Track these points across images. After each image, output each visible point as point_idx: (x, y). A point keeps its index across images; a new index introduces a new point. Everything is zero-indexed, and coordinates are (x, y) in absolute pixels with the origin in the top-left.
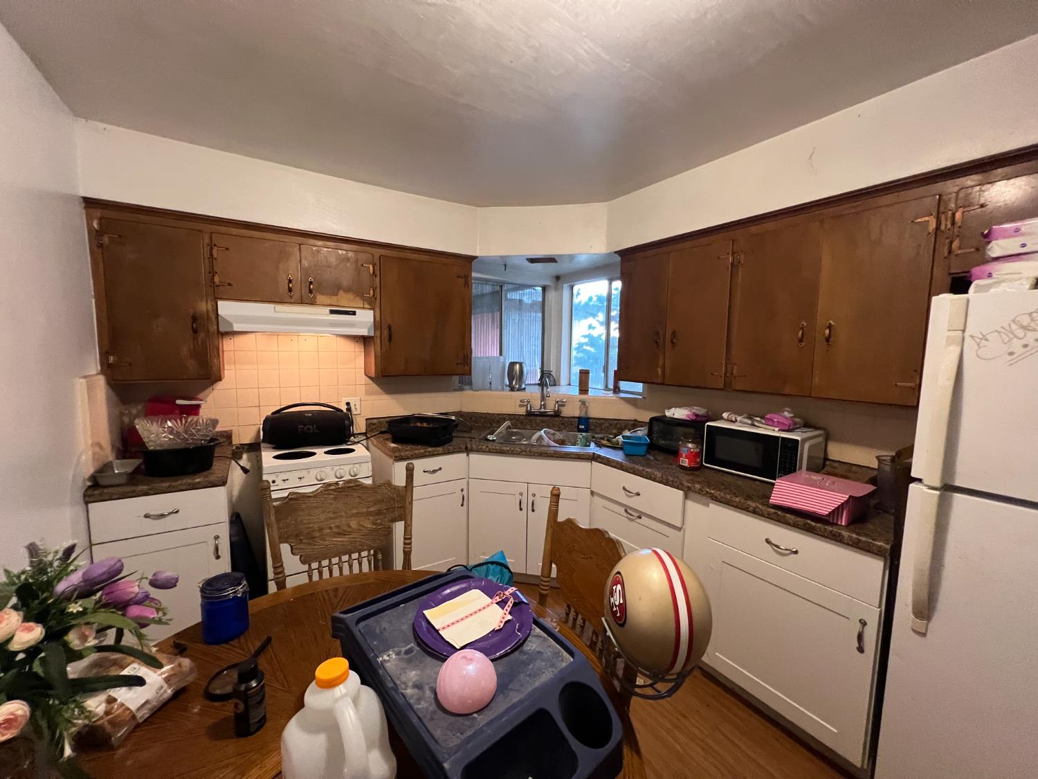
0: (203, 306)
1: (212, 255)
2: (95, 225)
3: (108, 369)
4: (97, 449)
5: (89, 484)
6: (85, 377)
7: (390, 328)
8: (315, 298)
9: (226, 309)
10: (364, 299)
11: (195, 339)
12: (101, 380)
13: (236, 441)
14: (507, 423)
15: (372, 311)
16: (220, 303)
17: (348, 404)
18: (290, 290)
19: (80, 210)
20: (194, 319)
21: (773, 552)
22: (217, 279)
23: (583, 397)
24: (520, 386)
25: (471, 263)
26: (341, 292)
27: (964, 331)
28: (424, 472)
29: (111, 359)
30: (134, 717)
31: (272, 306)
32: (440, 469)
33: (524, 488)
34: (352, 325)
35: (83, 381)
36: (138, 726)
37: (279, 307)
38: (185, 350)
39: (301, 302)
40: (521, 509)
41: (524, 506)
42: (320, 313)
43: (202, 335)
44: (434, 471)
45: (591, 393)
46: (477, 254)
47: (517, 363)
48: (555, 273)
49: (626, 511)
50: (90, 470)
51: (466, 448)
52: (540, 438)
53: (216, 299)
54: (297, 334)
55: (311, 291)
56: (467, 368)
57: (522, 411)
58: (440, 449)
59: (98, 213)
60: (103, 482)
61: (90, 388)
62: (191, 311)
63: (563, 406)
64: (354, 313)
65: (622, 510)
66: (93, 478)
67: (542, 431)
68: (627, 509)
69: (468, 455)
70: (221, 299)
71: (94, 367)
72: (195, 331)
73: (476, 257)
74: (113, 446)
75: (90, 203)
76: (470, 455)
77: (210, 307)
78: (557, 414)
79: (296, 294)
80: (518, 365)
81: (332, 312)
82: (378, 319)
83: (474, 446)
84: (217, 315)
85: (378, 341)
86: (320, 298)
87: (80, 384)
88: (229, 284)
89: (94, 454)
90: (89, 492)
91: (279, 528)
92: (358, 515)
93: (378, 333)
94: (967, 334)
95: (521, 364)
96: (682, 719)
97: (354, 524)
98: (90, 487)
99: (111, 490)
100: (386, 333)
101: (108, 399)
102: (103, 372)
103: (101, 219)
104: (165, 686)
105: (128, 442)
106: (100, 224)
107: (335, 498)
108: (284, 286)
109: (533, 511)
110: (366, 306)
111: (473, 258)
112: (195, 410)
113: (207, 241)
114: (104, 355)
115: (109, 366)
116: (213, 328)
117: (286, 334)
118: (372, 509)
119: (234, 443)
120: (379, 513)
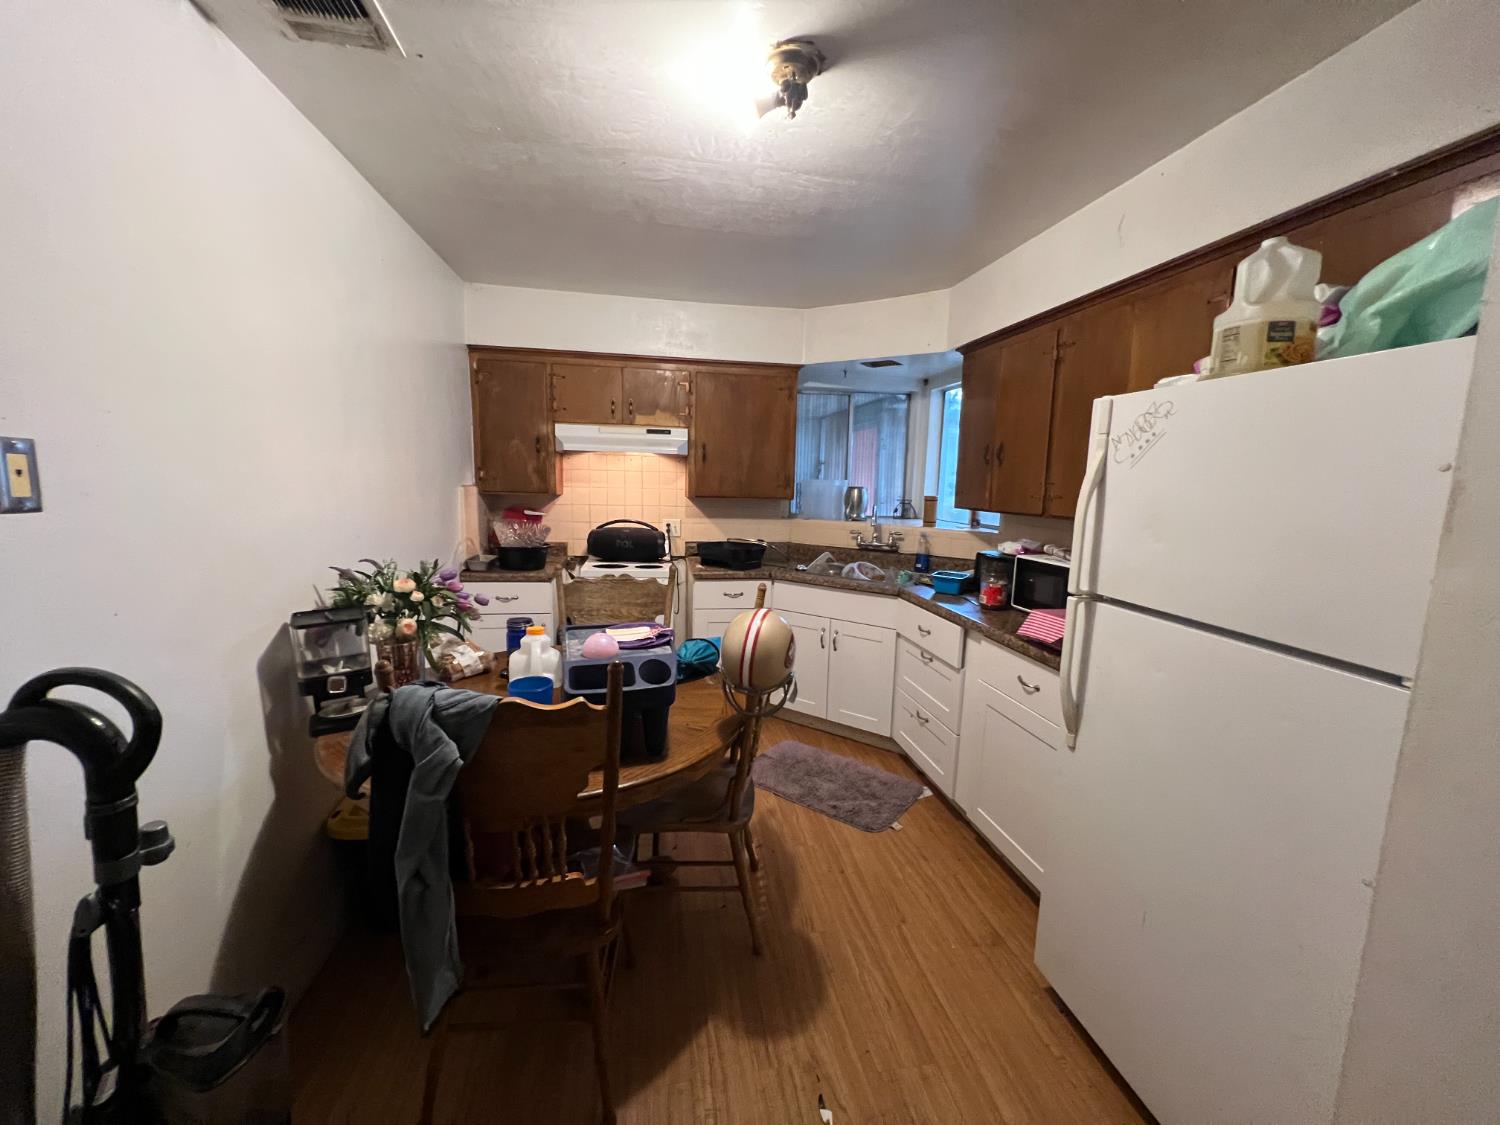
0: (544, 429)
1: (552, 384)
2: (475, 366)
3: (479, 481)
4: (470, 543)
5: (464, 568)
6: (464, 486)
7: (704, 447)
8: (634, 418)
9: (563, 431)
10: (679, 418)
11: (538, 458)
12: (475, 490)
13: (571, 553)
14: (826, 555)
15: (686, 430)
16: (557, 425)
17: (668, 525)
18: (613, 412)
19: (465, 355)
20: (538, 440)
21: (1023, 691)
22: (555, 404)
23: (928, 530)
24: (858, 515)
25: (796, 372)
26: (658, 412)
27: (1108, 434)
28: (725, 595)
29: (482, 473)
30: (462, 671)
31: (596, 427)
32: (742, 594)
33: (826, 623)
34: (668, 444)
35: (462, 489)
36: (464, 678)
37: (604, 428)
38: (530, 468)
39: (623, 422)
40: (823, 647)
41: (827, 642)
42: (637, 433)
43: (543, 454)
44: (736, 596)
45: (939, 525)
46: (803, 362)
47: (855, 488)
48: (922, 376)
49: (922, 655)
50: (464, 557)
51: (770, 575)
52: (853, 570)
53: (554, 422)
54: (622, 453)
55: (631, 413)
56: (788, 491)
57: (853, 545)
58: (741, 573)
59: (477, 356)
60: (472, 567)
61: (467, 496)
62: (536, 433)
63: (902, 539)
64: (669, 432)
65: (918, 652)
66: (466, 563)
67: (857, 564)
68: (923, 652)
69: (773, 584)
70: (558, 422)
71: (470, 479)
72: (538, 451)
73: (802, 366)
74: (481, 545)
75: (472, 349)
76: (776, 584)
77: (550, 430)
78: (894, 549)
79: (618, 414)
80: (856, 491)
81: (649, 432)
82: (693, 438)
83: (778, 574)
84: (555, 436)
85: (692, 461)
86: (639, 419)
87: (460, 490)
88: (565, 409)
89: (468, 546)
90: (464, 574)
91: (566, 602)
92: (628, 604)
93: (693, 452)
94: (1110, 438)
95: (860, 489)
96: (922, 862)
97: (624, 611)
98: (464, 571)
99: (477, 574)
100: (700, 451)
101: (479, 506)
102: (477, 484)
103: (479, 360)
104: (479, 662)
105: (491, 541)
106: (478, 365)
107: (611, 588)
108: (608, 407)
109: (835, 649)
110: (682, 425)
111: (798, 368)
112: (538, 519)
113: (549, 370)
114: (478, 470)
115: (480, 479)
116: (551, 449)
117: (615, 453)
118: (639, 601)
119: (569, 554)
120: (645, 605)
